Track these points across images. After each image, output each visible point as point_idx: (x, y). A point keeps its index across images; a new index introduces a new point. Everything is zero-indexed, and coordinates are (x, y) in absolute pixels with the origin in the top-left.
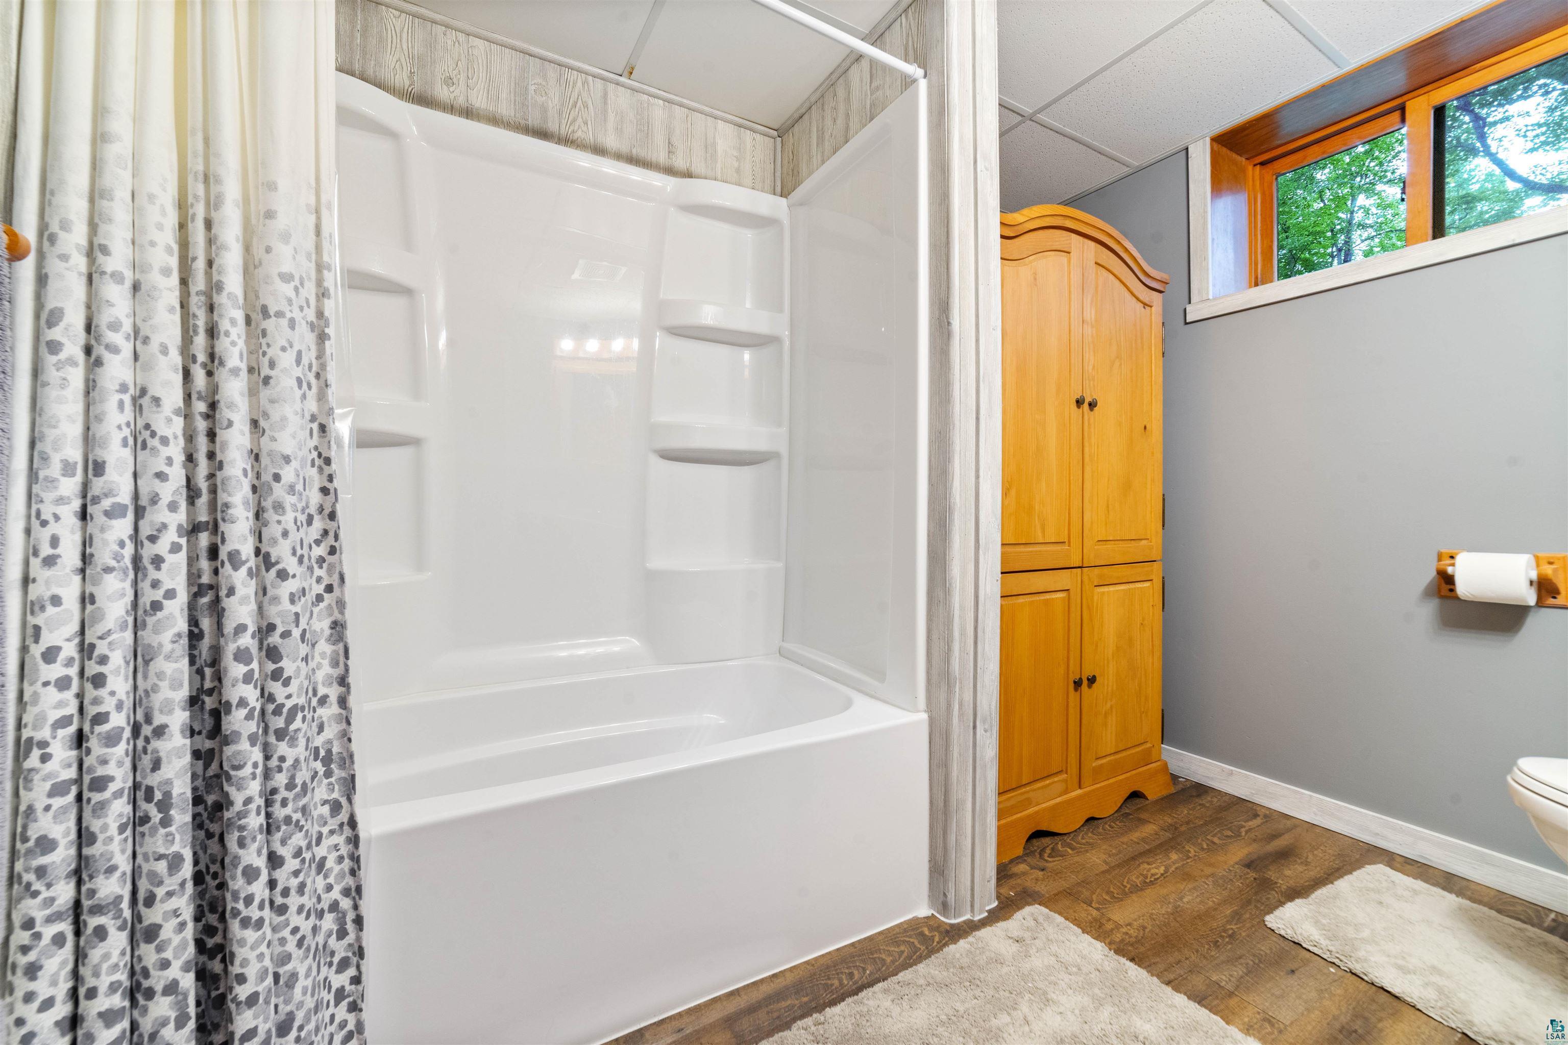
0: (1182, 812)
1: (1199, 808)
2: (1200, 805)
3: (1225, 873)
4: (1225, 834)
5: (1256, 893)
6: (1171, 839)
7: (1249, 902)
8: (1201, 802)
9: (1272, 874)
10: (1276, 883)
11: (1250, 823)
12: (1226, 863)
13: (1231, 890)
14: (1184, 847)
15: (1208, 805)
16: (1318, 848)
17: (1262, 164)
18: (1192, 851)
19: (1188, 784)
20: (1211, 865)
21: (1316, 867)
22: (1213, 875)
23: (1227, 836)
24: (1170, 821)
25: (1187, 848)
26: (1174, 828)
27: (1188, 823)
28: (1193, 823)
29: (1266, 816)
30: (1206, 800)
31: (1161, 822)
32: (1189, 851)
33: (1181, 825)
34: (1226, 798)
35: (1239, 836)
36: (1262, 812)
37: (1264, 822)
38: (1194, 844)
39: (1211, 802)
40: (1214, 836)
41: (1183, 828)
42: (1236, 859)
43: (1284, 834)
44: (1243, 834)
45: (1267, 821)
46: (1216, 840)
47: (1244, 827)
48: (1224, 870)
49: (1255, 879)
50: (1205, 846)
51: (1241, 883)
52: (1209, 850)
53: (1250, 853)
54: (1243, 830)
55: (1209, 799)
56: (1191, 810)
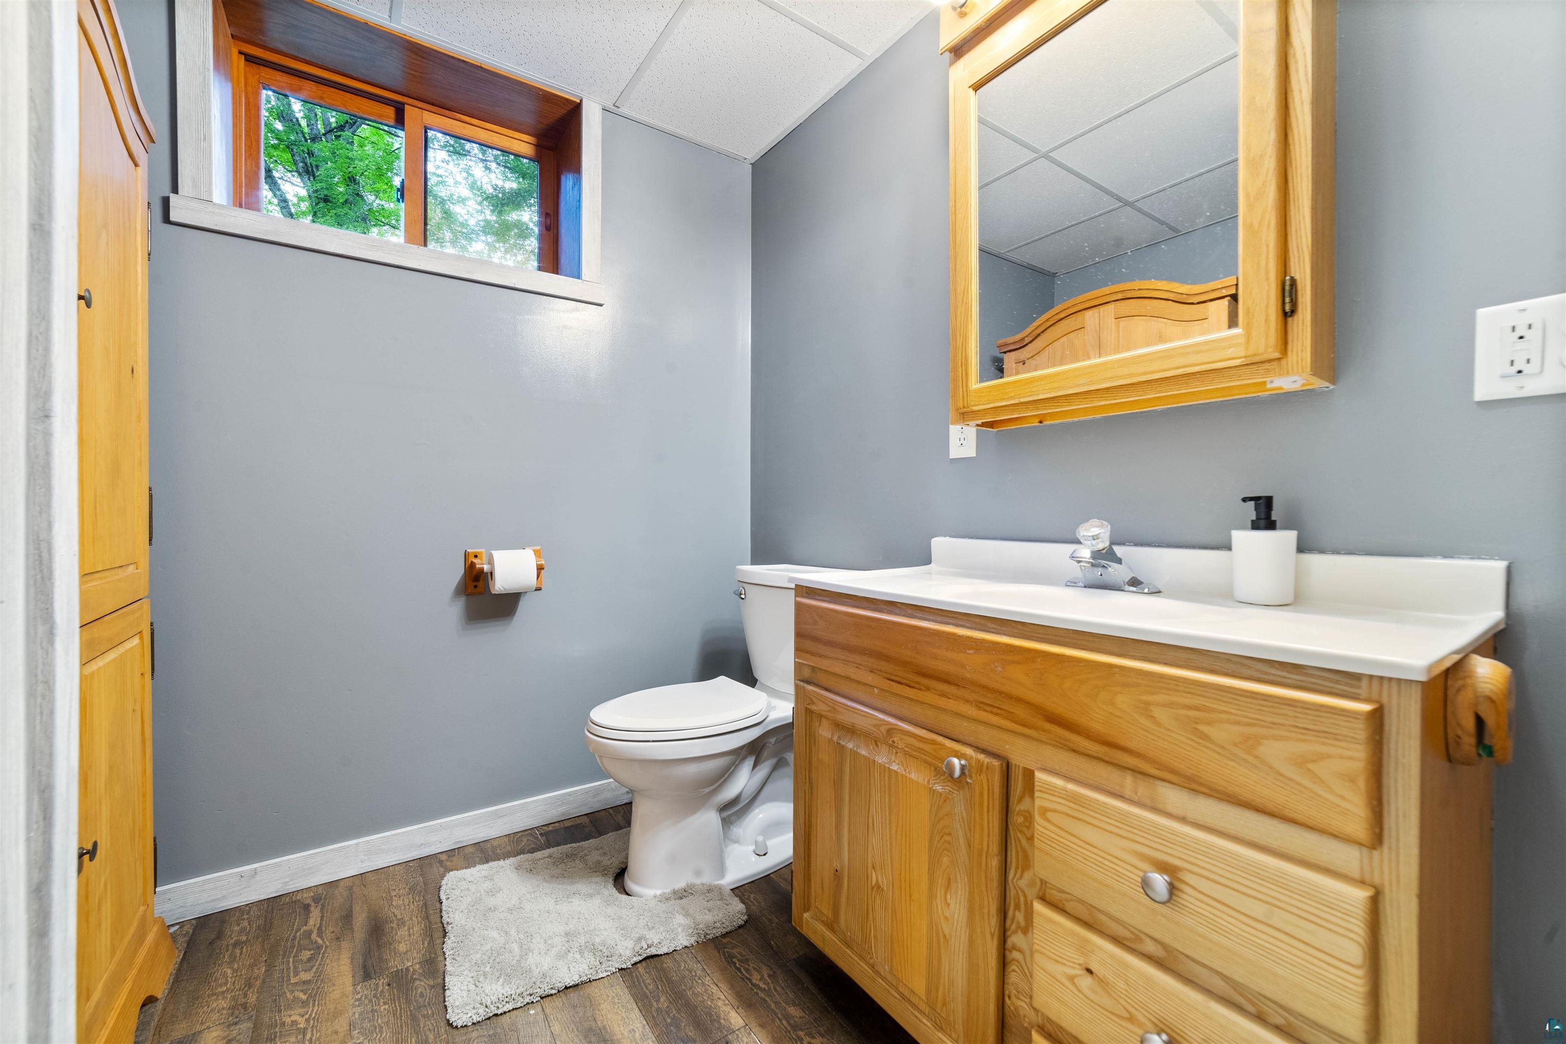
0: (225, 975)
1: (238, 951)
2: (235, 945)
3: (359, 1009)
4: (305, 959)
5: (408, 1002)
6: (256, 1027)
7: (414, 1018)
8: (232, 941)
9: (395, 964)
10: (407, 969)
11: (311, 922)
12: (344, 995)
13: (387, 1023)
14: (283, 1024)
15: (244, 938)
16: (392, 897)
17: (250, 59)
18: (297, 1018)
19: (188, 929)
20: (337, 1014)
21: (411, 919)
22: (351, 1025)
23: (309, 960)
24: (223, 1004)
25: (288, 1020)
26: (238, 1008)
27: (249, 985)
28: (256, 979)
29: (317, 899)
30: (233, 933)
31: (215, 1016)
32: (294, 1023)
33: (245, 995)
34: (254, 912)
35: (319, 948)
36: (307, 898)
37: (321, 909)
38: (289, 1007)
39: (243, 930)
40: (296, 974)
41: (252, 998)
42: (348, 980)
43: (351, 907)
44: (320, 941)
45: (323, 906)
46: (305, 976)
47: (310, 933)
48: (354, 1006)
49: (389, 985)
50: (304, 997)
51: (385, 1003)
52: (312, 997)
53: (352, 959)
54: (314, 936)
55: (236, 928)
56: (231, 963)
